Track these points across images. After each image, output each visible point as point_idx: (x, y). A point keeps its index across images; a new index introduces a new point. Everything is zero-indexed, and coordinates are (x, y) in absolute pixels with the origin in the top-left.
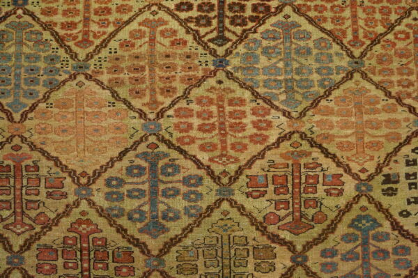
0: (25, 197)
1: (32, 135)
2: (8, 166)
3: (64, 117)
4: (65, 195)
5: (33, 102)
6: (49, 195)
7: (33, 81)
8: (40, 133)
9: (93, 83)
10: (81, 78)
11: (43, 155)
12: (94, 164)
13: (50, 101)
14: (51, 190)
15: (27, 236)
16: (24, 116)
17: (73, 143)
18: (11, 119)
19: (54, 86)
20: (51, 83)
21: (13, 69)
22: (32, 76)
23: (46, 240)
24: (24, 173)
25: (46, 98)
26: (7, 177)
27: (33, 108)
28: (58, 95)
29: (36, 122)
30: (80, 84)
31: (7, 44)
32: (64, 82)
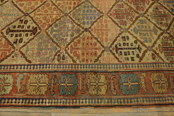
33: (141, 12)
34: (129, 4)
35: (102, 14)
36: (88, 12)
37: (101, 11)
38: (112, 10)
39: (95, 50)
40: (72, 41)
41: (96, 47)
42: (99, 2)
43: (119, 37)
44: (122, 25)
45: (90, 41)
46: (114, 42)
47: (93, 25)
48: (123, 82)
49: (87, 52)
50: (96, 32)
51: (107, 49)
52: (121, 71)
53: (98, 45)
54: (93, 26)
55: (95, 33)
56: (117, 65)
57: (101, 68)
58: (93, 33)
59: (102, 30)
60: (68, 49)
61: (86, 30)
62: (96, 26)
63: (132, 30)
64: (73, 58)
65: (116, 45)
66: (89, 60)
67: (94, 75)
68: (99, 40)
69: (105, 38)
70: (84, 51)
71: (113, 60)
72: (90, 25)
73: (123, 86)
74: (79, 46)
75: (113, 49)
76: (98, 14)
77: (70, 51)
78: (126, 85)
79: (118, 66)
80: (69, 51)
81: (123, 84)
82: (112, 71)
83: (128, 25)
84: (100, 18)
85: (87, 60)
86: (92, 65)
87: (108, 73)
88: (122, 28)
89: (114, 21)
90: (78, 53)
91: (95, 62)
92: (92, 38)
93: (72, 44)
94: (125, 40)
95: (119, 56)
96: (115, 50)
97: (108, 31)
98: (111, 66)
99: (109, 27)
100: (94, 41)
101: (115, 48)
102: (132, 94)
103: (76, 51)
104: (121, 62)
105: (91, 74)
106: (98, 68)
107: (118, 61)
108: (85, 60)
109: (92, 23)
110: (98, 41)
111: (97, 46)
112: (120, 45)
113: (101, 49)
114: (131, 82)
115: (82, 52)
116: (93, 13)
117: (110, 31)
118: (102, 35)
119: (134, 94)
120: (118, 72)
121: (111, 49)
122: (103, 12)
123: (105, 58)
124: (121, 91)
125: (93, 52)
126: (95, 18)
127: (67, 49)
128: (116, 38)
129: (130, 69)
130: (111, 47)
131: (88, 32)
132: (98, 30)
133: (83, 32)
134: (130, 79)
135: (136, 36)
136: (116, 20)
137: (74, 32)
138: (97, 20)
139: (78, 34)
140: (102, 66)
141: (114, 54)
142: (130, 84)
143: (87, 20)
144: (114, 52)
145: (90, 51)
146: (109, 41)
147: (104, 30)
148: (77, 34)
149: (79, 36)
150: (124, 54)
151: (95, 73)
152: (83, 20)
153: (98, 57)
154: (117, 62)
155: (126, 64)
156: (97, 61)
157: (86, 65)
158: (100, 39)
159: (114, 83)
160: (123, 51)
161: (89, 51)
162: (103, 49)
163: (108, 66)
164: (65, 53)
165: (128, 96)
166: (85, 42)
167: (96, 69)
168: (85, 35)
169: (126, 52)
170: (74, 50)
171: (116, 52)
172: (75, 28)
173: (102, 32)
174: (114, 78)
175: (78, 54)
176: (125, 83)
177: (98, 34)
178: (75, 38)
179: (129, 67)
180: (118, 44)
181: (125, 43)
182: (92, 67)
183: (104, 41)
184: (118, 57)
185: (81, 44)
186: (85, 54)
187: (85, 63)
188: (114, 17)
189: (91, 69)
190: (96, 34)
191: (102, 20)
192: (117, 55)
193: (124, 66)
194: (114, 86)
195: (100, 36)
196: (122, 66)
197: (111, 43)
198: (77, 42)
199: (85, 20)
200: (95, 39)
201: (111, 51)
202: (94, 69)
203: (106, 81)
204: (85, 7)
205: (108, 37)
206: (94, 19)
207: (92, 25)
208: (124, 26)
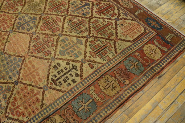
0: (43, 43)
1: (26, 52)
2: (37, 51)
3: (17, 48)
4: (37, 36)
5: (17, 57)
6: (39, 39)
7: (11, 61)
8: (25, 50)
9: (5, 48)
10: (5, 52)
11: (30, 46)
12: (26, 36)
13: (15, 54)
14: (38, 39)
15: (53, 37)
16: (22, 57)
17: (23, 42)
18: (24, 59)
19: (10, 56)
20: (10, 57)
21: (10, 68)
22: (10, 62)
23: (51, 33)
24: (37, 47)
25: (14, 55)
26: (41, 49)
27: (18, 56)
28: (12, 53)
29: (22, 53)
30: (7, 50)
31: (3, 75)
32: (8, 54)
33: (58, 33)
34: (44, 32)
35: (23, 58)
36: (9, 64)
37: (21, 55)
38: (31, 48)
39: (36, 97)
40: (8, 103)
41: (34, 93)
42: (15, 48)
43: (50, 69)
44: (47, 56)
45: (26, 91)
46: (48, 77)
47: (20, 73)
48: (78, 109)
49: (29, 104)
50: (27, 78)
51: (45, 88)
52: (70, 99)
53: (36, 90)
54: (21, 75)
55: (26, 80)
56: (63, 97)
57: (50, 110)
58: (24, 82)
59: (31, 73)
60: (9, 113)
61: (16, 83)
62: (23, 73)
63: (58, 55)
64: (18, 119)
65: (52, 79)
66: (35, 110)
67: (47, 121)
68: (33, 84)
69: (38, 78)
70: (25, 105)
71: (57, 95)
72: (17, 76)
73: (80, 112)
74: (18, 103)
75: (51, 84)
76: (19, 60)
77: (12, 114)
78: (82, 110)
79: (65, 97)
80: (10, 116)
81: (79, 110)
82: (62, 105)
83: (53, 52)
84: (23, 62)
85: (33, 112)
86: (40, 113)
87: (59, 111)
88: (49, 59)
89: (37, 57)
90: (20, 111)
91: (41, 108)
92: (26, 88)
93: (10, 105)
94: (58, 68)
95: (60, 87)
96: (53, 84)
97: (37, 71)
98: (58, 102)
99: (36, 66)
100: (30, 89)
101: (52, 82)
102: (93, 113)
103: (18, 111)
104: (65, 91)
105: (44, 122)
106: (47, 112)
107: (62, 92)
108: (31, 112)
109: (18, 73)
110: (33, 86)
111: (36, 92)
112: (56, 77)
113: (40, 92)
114: (85, 104)
115: (24, 107)
116: (14, 62)
117: (39, 69)
118: (34, 78)
119: (94, 112)
120: (68, 102)
121: (49, 85)
122: (23, 55)
123: (49, 98)
124: (81, 118)
125: (34, 100)
126: (18, 66)
127: (7, 115)
128: (48, 72)
129: (77, 92)
130: (48, 84)
131: (19, 84)
132: (28, 75)
133: (14, 87)
134: (82, 102)
135: (65, 58)
136: (39, 55)
137: (6, 93)
138: (21, 66)
139: (11, 92)
140: (50, 107)
141: (54, 89)
142: (85, 106)
143: (11, 72)
144: (54, 86)
145: (31, 101)
146: (43, 80)
147: (33, 72)
148: (9, 93)
149: (12, 94)
150: (63, 82)
151: (48, 119)
152: (8, 75)
153: (42, 102)
154: (61, 94)
155: (71, 90)
156: (43, 106)
157: (35, 117)
158: (34, 82)
159: (70, 115)
160: (61, 80)
161: (29, 101)
162: (42, 90)
163: (56, 104)
164: (8, 120)
165: (90, 118)
166: (22, 95)
167: (46, 114)
168: (18, 88)
169: (65, 79)
170: (15, 111)
171: (55, 85)
172: (4, 89)
173: (32, 75)
174: (68, 111)
175: (22, 112)
176: (80, 108)
177: (29, 79)
178: (9, 98)
179: (75, 90)
180: (53, 77)
181: (59, 71)
182: (42, 115)
183: (39, 83)
184: (60, 89)
185: (18, 100)
186: (28, 107)
187: (33, 115)
188: (36, 53)
189: (42, 117)
190: (28, 80)
191: (26, 63)
192: (58, 88)
193: (70, 93)
194: (72, 118)
195: (33, 80)
196: (68, 95)
197: (46, 80)
198: (13, 100)
199: (10, 74)
200: (29, 86)
201: (51, 87)
202: (44, 116)
203: (62, 118)
204: (2, 61)
205: (41, 76)
206: (18, 68)
207: (19, 75)
208: (49, 55)
